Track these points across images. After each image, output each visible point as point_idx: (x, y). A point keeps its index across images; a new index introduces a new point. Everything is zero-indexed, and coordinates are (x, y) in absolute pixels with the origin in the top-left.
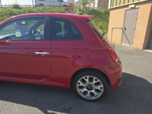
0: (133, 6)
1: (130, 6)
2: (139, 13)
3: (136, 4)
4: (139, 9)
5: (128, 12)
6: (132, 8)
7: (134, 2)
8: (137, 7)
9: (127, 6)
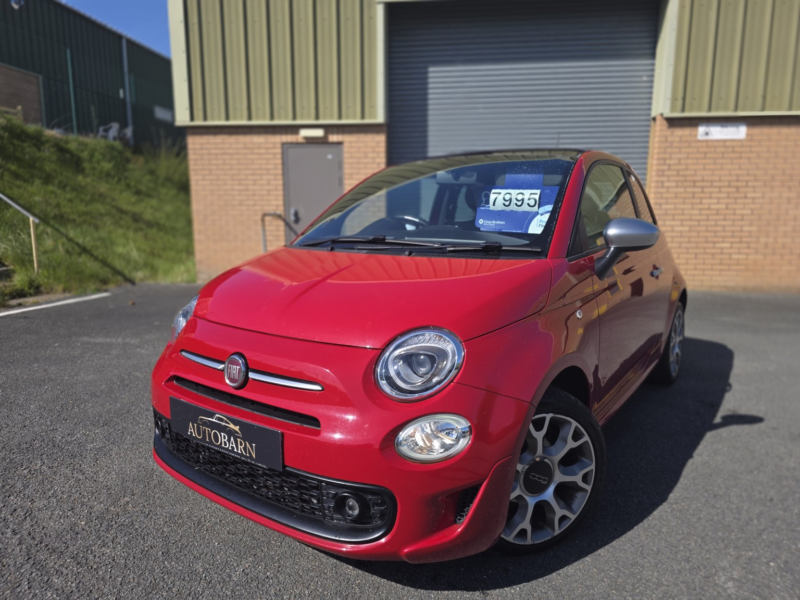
0: (319, 133)
1: (304, 133)
3: (329, 128)
5: (292, 151)
6: (310, 141)
7: (321, 122)
8: (333, 138)
9: (294, 129)
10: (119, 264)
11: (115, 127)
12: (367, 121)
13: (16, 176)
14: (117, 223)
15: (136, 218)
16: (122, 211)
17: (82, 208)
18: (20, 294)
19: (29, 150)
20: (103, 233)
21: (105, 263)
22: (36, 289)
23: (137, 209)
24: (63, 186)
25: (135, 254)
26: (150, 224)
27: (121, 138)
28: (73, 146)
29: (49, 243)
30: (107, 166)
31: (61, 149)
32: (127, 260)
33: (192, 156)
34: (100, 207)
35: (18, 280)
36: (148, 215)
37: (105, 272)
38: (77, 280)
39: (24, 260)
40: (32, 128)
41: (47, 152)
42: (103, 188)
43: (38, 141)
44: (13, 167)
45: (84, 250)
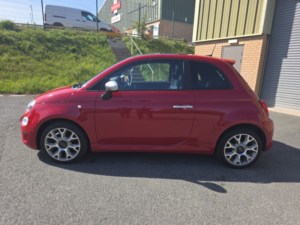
2: (245, 52)
3: (239, 39)
4: (245, 47)
5: (226, 49)
7: (237, 36)
8: (241, 43)
12: (255, 34)
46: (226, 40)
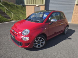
0: (38, 6)
8: (39, 6)
10: (20, 18)
11: (22, 4)
12: (43, 4)
13: (12, 9)
14: (21, 14)
15: (23, 13)
16: (21, 13)
17: (18, 12)
18: (11, 20)
19: (14, 7)
20: (19, 15)
21: (19, 18)
22: (13, 20)
23: (23, 12)
24: (16, 10)
25: (22, 17)
26: (24, 14)
27: (22, 5)
28: (18, 6)
29: (14, 16)
30: (21, 8)
31: (17, 6)
32: (21, 17)
33: (26, 8)
34: (19, 12)
35: (11, 19)
36: (24, 13)
37: (19, 19)
38: (16, 19)
39: (12, 17)
40: (14, 4)
41: (15, 7)
42: (20, 10)
43: (14, 6)
44: (12, 8)
45: (17, 16)
46: (36, 5)
